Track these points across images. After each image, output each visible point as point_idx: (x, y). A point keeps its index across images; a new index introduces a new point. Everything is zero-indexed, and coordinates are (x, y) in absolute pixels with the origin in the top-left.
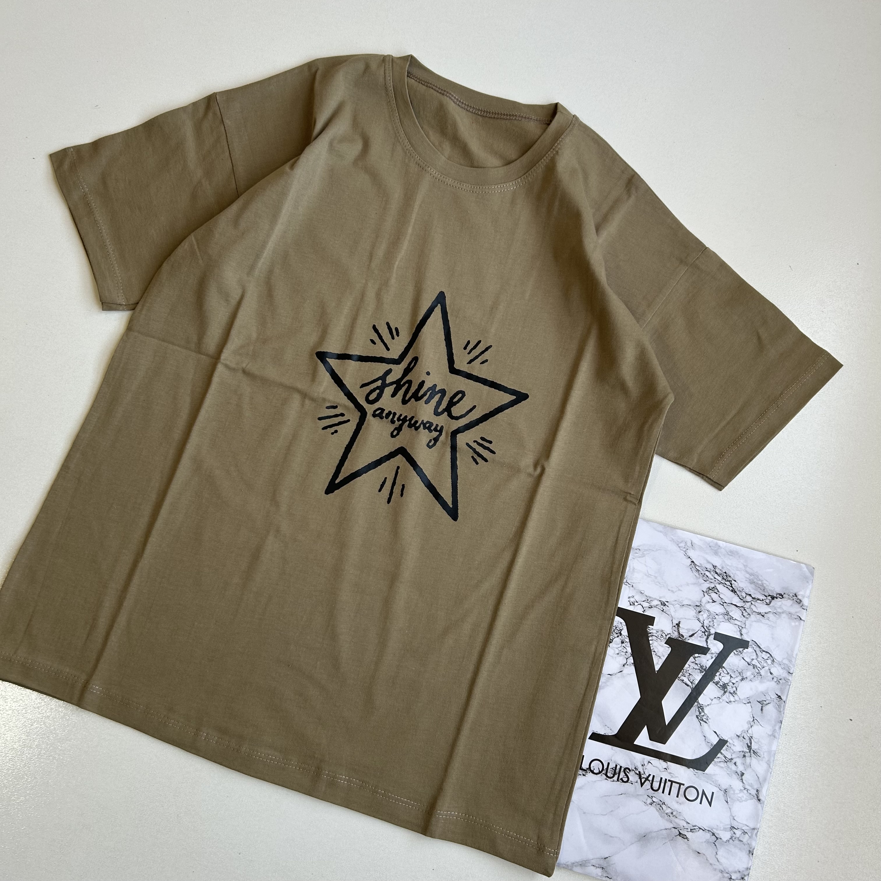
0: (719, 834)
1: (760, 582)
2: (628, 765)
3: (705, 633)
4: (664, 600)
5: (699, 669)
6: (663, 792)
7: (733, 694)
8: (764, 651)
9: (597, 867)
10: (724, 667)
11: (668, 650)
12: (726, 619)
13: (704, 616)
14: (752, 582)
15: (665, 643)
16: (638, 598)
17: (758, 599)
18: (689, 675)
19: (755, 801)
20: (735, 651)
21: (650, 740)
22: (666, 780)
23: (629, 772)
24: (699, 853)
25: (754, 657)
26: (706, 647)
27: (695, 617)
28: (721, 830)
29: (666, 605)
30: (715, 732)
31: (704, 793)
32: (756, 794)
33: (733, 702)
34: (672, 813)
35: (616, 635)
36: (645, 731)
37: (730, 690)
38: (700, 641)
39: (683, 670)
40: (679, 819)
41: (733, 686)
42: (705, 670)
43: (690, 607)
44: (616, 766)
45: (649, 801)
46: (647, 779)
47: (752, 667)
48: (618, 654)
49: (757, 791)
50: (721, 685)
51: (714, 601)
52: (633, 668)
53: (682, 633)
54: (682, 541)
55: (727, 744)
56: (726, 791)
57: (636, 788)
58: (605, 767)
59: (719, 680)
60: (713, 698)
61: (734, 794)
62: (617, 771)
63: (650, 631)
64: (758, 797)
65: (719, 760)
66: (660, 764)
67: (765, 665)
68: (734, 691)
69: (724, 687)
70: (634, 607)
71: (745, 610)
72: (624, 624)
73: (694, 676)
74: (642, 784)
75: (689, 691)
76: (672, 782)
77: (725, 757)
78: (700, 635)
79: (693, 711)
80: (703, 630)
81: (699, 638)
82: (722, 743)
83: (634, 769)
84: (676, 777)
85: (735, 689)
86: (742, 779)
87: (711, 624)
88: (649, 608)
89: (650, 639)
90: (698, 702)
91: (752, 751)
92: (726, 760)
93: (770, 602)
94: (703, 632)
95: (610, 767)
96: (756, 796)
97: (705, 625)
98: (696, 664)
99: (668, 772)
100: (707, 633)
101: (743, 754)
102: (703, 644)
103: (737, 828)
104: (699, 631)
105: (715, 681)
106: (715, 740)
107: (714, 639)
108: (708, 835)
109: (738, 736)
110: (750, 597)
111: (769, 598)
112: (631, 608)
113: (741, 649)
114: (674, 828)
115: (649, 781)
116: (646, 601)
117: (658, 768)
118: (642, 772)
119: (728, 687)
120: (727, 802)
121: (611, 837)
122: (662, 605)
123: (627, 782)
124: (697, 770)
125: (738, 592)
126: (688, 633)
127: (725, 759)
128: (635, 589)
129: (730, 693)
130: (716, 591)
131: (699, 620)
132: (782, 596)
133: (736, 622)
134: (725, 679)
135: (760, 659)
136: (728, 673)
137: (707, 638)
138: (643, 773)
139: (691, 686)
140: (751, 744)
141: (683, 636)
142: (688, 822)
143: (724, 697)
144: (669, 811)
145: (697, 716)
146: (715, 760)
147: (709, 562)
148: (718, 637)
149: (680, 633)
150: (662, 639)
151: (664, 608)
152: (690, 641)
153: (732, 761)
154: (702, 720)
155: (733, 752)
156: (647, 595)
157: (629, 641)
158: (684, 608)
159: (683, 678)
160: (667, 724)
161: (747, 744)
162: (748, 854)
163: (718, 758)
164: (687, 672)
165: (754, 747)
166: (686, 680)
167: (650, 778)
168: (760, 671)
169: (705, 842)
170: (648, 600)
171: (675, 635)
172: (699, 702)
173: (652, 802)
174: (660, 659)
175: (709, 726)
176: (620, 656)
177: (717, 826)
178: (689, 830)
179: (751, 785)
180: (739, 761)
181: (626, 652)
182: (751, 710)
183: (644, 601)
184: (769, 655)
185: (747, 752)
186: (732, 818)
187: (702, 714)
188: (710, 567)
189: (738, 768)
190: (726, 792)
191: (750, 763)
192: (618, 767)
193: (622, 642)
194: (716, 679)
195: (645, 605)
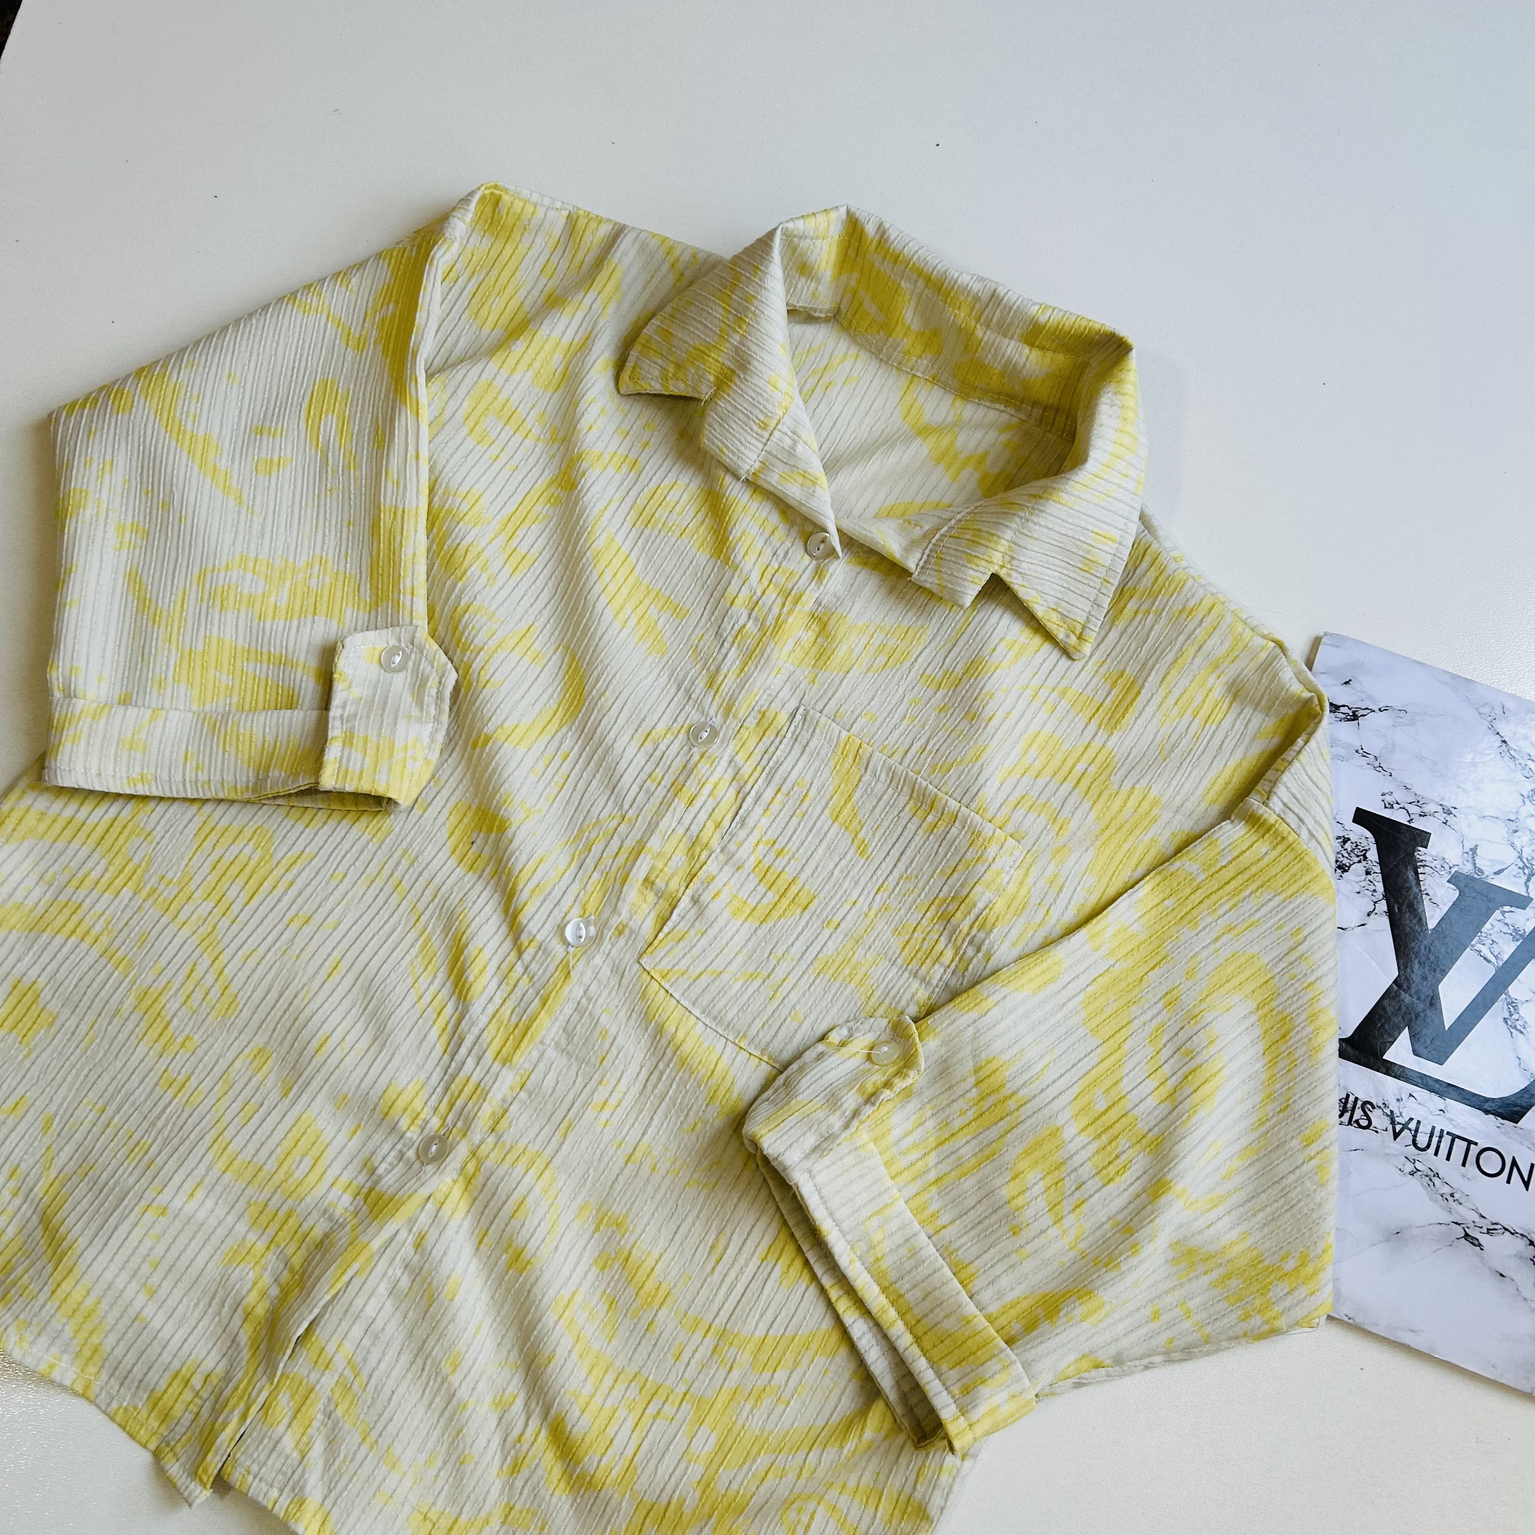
2: (1371, 1097)
3: (1523, 869)
4: (1448, 804)
6: (1436, 1154)
13: (1522, 840)
15: (1448, 882)
16: (1399, 796)
18: (1491, 942)
22: (1442, 1131)
23: (1371, 1109)
24: (1501, 1275)
26: (1526, 895)
27: (1506, 839)
29: (1451, 813)
31: (1514, 1163)
34: (1452, 1195)
35: (1357, 859)
38: (1514, 883)
39: (1481, 932)
40: (1465, 1207)
42: (1521, 936)
44: (1348, 1096)
46: (1405, 1126)
52: (1386, 921)
53: (1480, 865)
54: (1485, 704)
57: (1383, 1141)
62: (1350, 1105)
63: (1421, 858)
66: (1432, 1100)
70: (1392, 812)
72: (1372, 839)
73: (1501, 945)
74: (1396, 1135)
75: (1491, 971)
76: (1454, 1137)
78: (1515, 873)
79: (1499, 1009)
80: (1521, 865)
81: (1513, 879)
84: (1461, 1128)
89: (1420, 871)
90: (1508, 994)
94: (1520, 868)
97: (1525, 855)
99: (1446, 1116)
100: (1526, 869)
102: (1520, 890)
104: (1513, 866)
108: (1521, 1244)
112: (1386, 814)
115: (1410, 1130)
116: (1416, 804)
117: (1429, 1109)
118: (1396, 1113)
122: (1444, 813)
123: (1367, 1127)
124: (1503, 1118)
126: (1491, 867)
128: (1394, 780)
131: (1512, 845)
137: (1528, 880)
138: (1399, 1115)
139: (1495, 963)
141: (1483, 873)
142: (1483, 1215)
144: (1446, 1190)
145: (1505, 1019)
149: (1477, 866)
150: (1443, 873)
151: (1448, 818)
154: (1515, 1028)
156: (1418, 793)
158: (1486, 822)
159: (1479, 947)
160: (1446, 1028)
164: (1489, 937)
166: (1485, 951)
167: (1412, 1125)
169: (1514, 1256)
170: (1418, 801)
171: (1467, 869)
172: (1510, 994)
173: (1415, 1170)
174: (1438, 910)
175: (1528, 1040)
176: (1362, 897)
178: (1485, 1230)
181: (1375, 891)
183: (1410, 803)
187: (1516, 1016)
192: (1352, 1099)
193: (1368, 873)
195: (1413, 809)
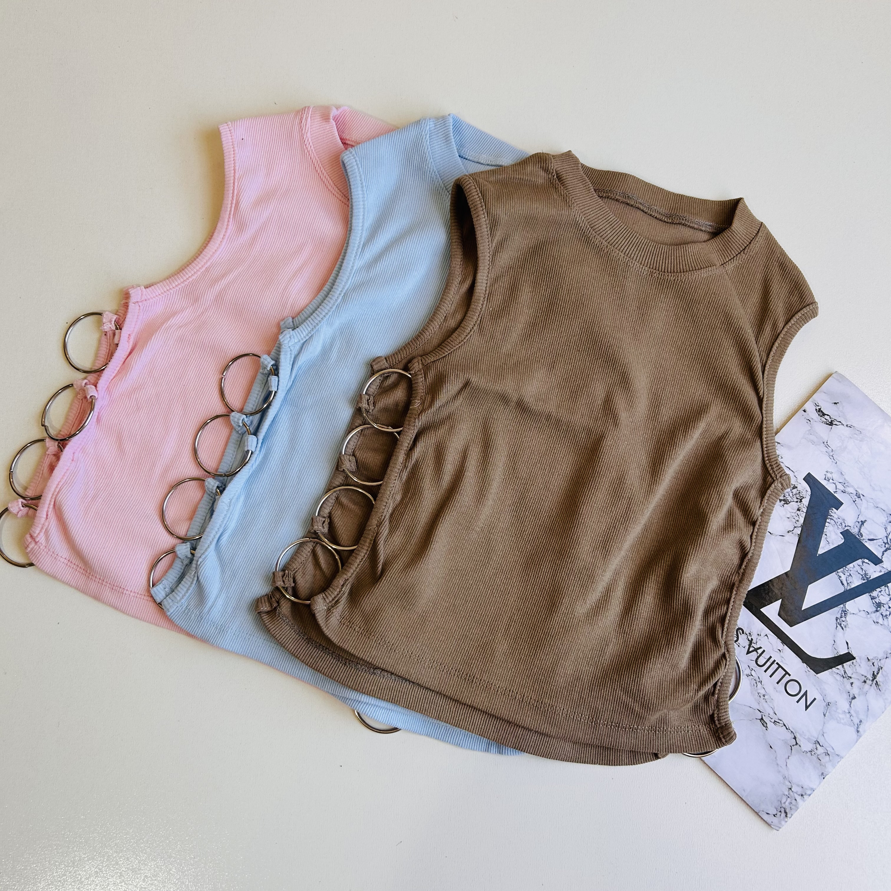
0: (800, 740)
2: (744, 627)
3: (886, 544)
4: (861, 492)
5: (862, 575)
6: (765, 671)
7: (884, 617)
10: (888, 587)
11: (840, 541)
15: (841, 533)
16: (835, 476)
18: (849, 575)
19: (853, 730)
21: (779, 615)
22: (775, 661)
23: (741, 633)
24: (771, 747)
26: (880, 558)
27: (884, 524)
28: (804, 738)
29: (860, 497)
30: (847, 643)
31: (806, 693)
32: (858, 724)
33: (880, 625)
34: (764, 696)
35: (796, 500)
36: (776, 605)
37: (883, 611)
38: (877, 549)
39: (846, 567)
40: (768, 705)
41: (888, 609)
42: (867, 579)
43: (883, 512)
45: (748, 672)
46: (756, 650)
48: (788, 518)
49: (861, 721)
50: (876, 602)
52: (796, 539)
53: (863, 532)
55: (853, 661)
59: (877, 597)
60: (862, 609)
61: (835, 711)
63: (832, 514)
64: (857, 728)
65: (837, 671)
66: (777, 642)
68: (886, 615)
69: (879, 605)
70: (828, 483)
72: (809, 492)
73: (853, 579)
74: (748, 652)
75: (841, 590)
76: (780, 666)
77: (845, 672)
78: (880, 544)
79: (836, 611)
80: (886, 541)
81: (877, 546)
82: (848, 657)
83: (748, 634)
84: (787, 664)
85: (888, 613)
86: (851, 702)
88: (842, 491)
91: (875, 681)
92: (844, 676)
94: (884, 542)
96: (857, 726)
98: (862, 569)
99: (780, 654)
100: (888, 545)
101: (864, 679)
102: (878, 554)
103: (821, 745)
104: (881, 540)
105: (872, 595)
106: (843, 651)
108: (789, 736)
109: (868, 660)
112: (824, 483)
114: (759, 711)
115: (757, 653)
116: (843, 484)
117: (773, 646)
119: (882, 607)
120: (824, 715)
122: (857, 496)
124: (811, 669)
126: (868, 535)
127: (843, 673)
128: (837, 466)
129: (881, 614)
131: (886, 528)
134: (884, 599)
137: (886, 551)
138: (755, 642)
139: (846, 588)
140: (877, 674)
141: (862, 537)
142: (776, 713)
143: (873, 615)
144: (762, 692)
145: (837, 618)
146: (834, 669)
149: (861, 531)
150: (840, 527)
151: (857, 499)
152: (866, 544)
153: (850, 679)
154: (840, 625)
155: (855, 671)
156: (847, 479)
157: (805, 511)
158: (877, 510)
159: (841, 574)
160: (803, 609)
161: (874, 672)
162: (820, 776)
163: (838, 669)
164: (849, 571)
165: (879, 678)
166: (843, 578)
167: (760, 651)
169: (783, 740)
170: (845, 484)
171: (854, 531)
172: (846, 606)
173: (750, 674)
174: (828, 545)
175: (844, 634)
176: (789, 521)
177: (803, 732)
178: (773, 722)
179: (857, 713)
180: (857, 684)
181: (798, 521)
183: (840, 483)
185: (869, 680)
186: (821, 733)
187: (843, 619)
189: (852, 689)
190: (829, 705)
191: (867, 691)
193: (798, 510)
194: (874, 594)
195: (840, 487)
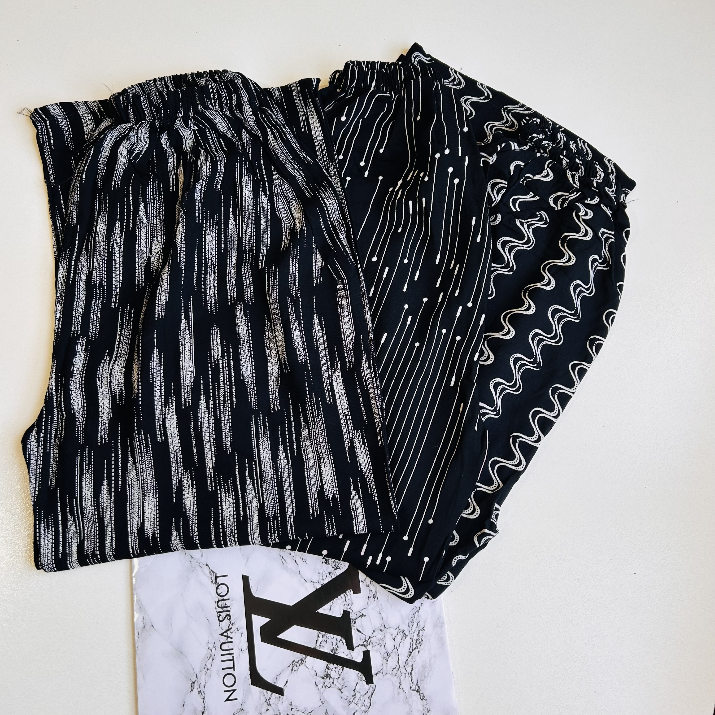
1: (427, 674)
2: (233, 617)
4: (378, 595)
5: (333, 648)
6: (222, 655)
7: (325, 686)
8: (370, 700)
9: (143, 621)
10: (343, 669)
11: (338, 615)
12: (384, 656)
13: (378, 635)
14: (424, 667)
15: (343, 610)
17: (412, 678)
18: (325, 640)
20: (360, 673)
21: (260, 628)
22: (233, 654)
23: (228, 619)
24: (184, 705)
25: (362, 693)
26: (354, 647)
27: (375, 628)
29: (375, 598)
30: (287, 682)
31: (234, 691)
33: (317, 688)
34: (208, 669)
35: (333, 566)
36: (265, 620)
37: (326, 682)
38: (357, 639)
39: (328, 634)
40: (205, 677)
41: (331, 683)
42: (335, 653)
43: (382, 620)
44: (229, 607)
45: (211, 646)
46: (228, 637)
47: (353, 694)
48: (319, 573)
50: (327, 672)
51: (394, 639)
52: (313, 590)
55: (281, 696)
56: (242, 710)
57: (217, 630)
58: (225, 598)
59: (331, 669)
60: (314, 669)
62: (225, 609)
63: (348, 594)
65: (265, 694)
66: (244, 643)
67: (359, 705)
68: (327, 686)
69: (327, 676)
71: (398, 669)
73: (326, 645)
74: (222, 634)
75: (312, 645)
76: (233, 660)
79: (298, 656)
80: (367, 639)
81: (359, 638)
82: (280, 691)
83: (231, 623)
84: (238, 661)
85: (329, 686)
87: (375, 644)
88: (367, 585)
90: (306, 657)
92: (267, 701)
93: (414, 690)
94: (365, 639)
95: (226, 601)
97: (372, 639)
98: (337, 644)
99: (240, 652)
100: (366, 642)
104: (364, 636)
105: (329, 665)
106: (280, 685)
107: (363, 652)
109: (291, 704)
110: (411, 670)
111: (417, 688)
113: (364, 679)
114: (197, 676)
115: (227, 639)
116: (371, 581)
117: (240, 644)
118: (231, 631)
119: (328, 678)
121: (171, 624)
122: (373, 595)
123: (220, 621)
124: (251, 678)
125: (410, 657)
126: (359, 626)
127: (268, 699)
129: (324, 683)
130: (404, 638)
131: (374, 631)
132: (423, 699)
133: (385, 665)
134: (334, 674)
135: (362, 699)
136: (340, 675)
137: (362, 645)
141: (355, 623)
142: (206, 686)
143: (319, 679)
144: (209, 666)
145: (294, 660)
146: (265, 690)
147: (425, 622)
148: (366, 654)
149: (357, 620)
150: (346, 606)
151: (372, 598)
152: (353, 630)
153: (269, 706)
154: (293, 667)
155: (276, 703)
158: (379, 615)
159: (321, 636)
160: (278, 637)
161: (288, 714)
163: (267, 693)
164: (327, 638)
166: (320, 639)
167: (229, 640)
168: (352, 703)
169: (195, 707)
171: (353, 616)
173: (211, 649)
175: (290, 674)
176: (318, 575)
177: (211, 713)
178: (199, 690)
181: (323, 580)
182: (317, 706)
184: (369, 706)
187: (298, 665)
188: (421, 625)
192: (229, 609)
193: (330, 573)
194: (331, 666)
195: (368, 581)
